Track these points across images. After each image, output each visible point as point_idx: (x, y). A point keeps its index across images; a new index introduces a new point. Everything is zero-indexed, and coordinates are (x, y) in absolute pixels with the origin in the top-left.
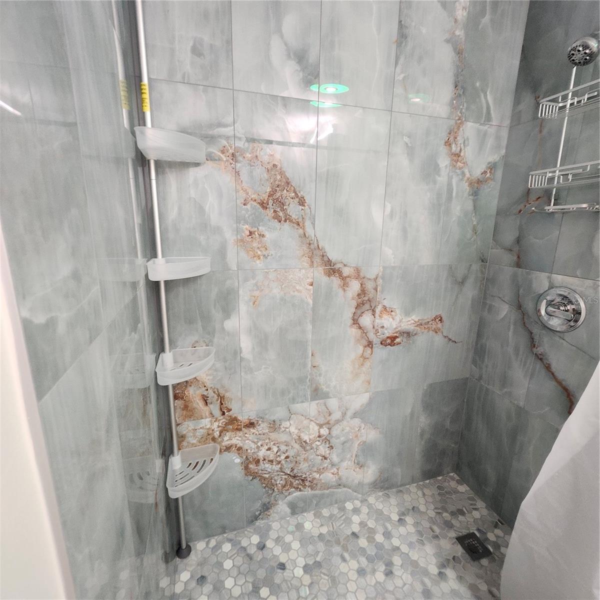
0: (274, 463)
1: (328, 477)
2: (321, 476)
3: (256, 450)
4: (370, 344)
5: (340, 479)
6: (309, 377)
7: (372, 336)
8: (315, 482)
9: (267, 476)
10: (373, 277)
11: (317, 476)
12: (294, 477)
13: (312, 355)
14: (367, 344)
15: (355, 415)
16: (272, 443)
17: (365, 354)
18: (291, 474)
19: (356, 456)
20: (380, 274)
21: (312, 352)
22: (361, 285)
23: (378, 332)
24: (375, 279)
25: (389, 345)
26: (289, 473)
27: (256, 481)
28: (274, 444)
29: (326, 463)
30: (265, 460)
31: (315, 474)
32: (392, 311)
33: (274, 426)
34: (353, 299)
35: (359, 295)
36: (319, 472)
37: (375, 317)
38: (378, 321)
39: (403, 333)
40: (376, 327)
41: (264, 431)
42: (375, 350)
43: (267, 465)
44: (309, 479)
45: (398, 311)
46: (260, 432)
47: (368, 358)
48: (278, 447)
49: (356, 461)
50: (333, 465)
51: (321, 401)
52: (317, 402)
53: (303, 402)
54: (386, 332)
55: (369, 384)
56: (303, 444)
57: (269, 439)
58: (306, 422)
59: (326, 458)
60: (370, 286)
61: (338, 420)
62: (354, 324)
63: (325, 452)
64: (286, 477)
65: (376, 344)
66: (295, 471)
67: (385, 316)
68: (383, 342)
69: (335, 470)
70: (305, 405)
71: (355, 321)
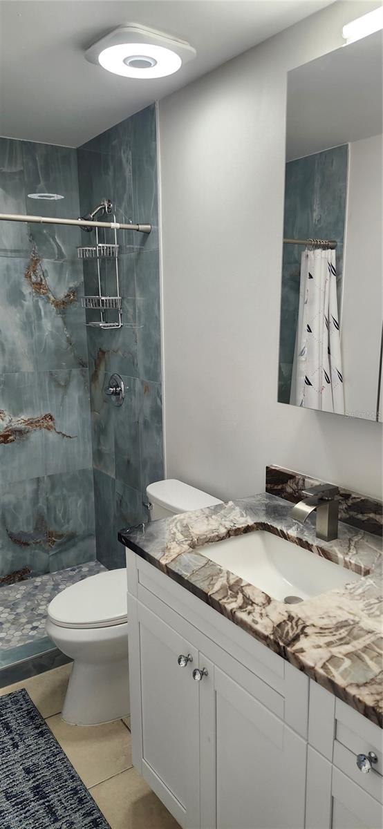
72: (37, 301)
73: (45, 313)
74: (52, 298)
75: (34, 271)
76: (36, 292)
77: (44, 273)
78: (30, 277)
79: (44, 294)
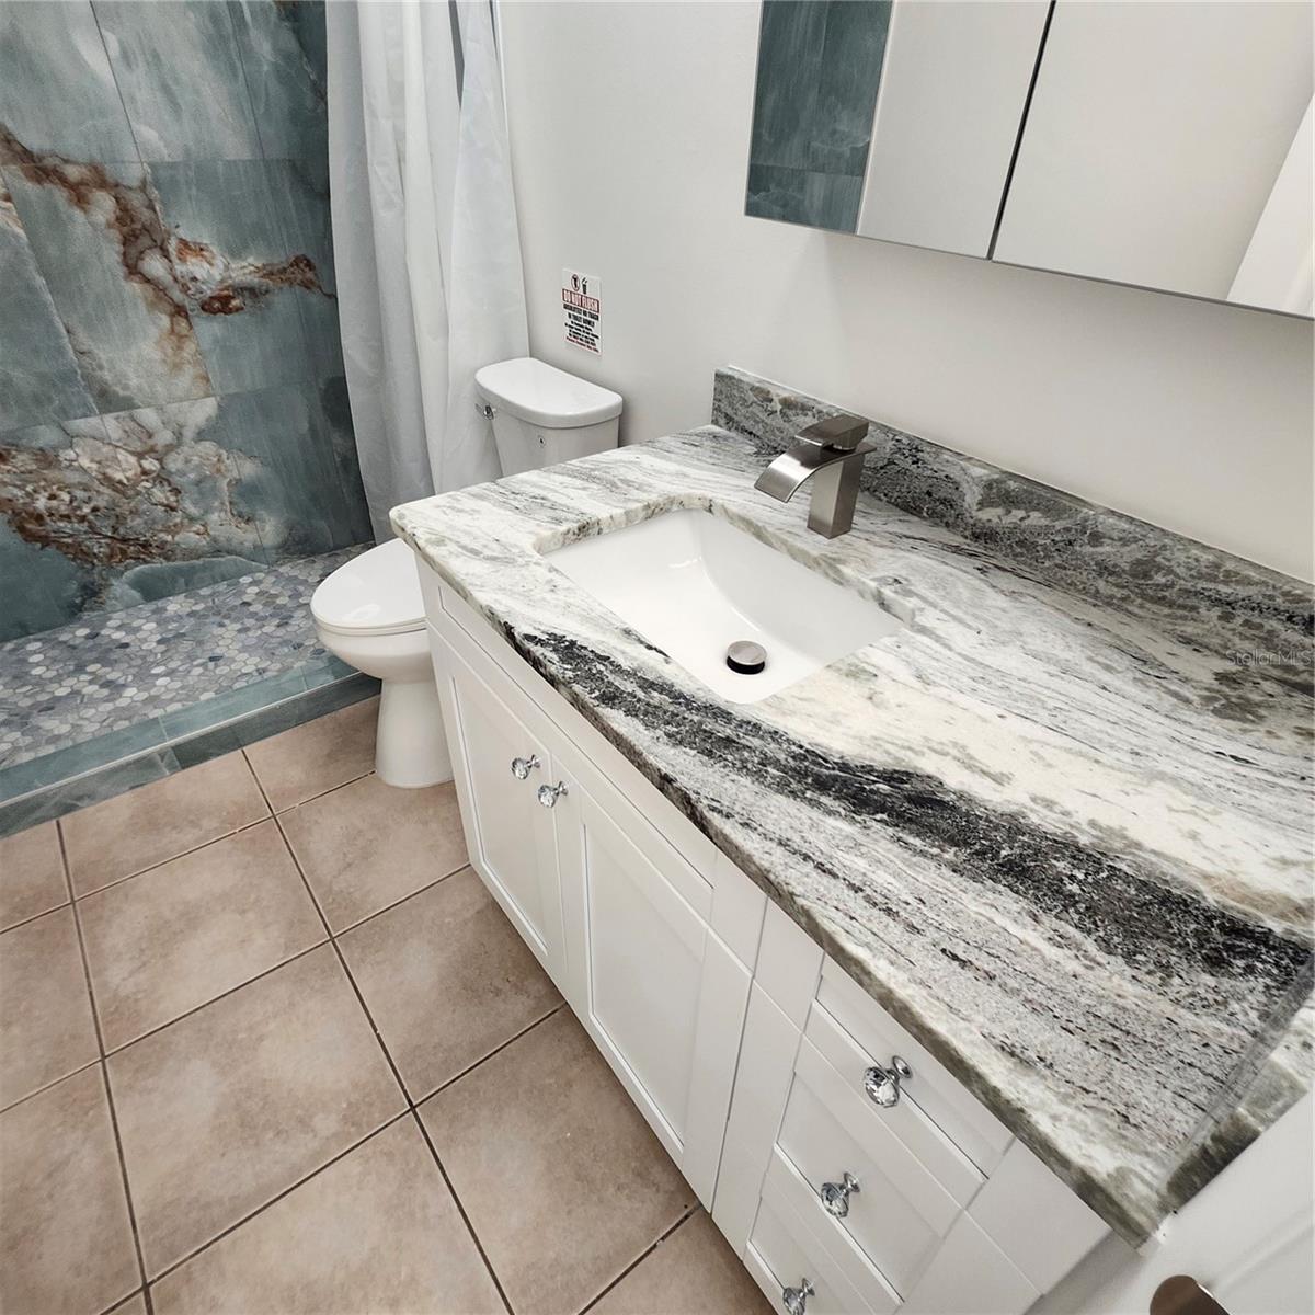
0: (73, 519)
1: (190, 538)
2: (177, 539)
3: (28, 500)
4: (179, 311)
5: (215, 540)
6: (79, 372)
7: (177, 295)
8: (168, 547)
9: (70, 541)
10: (135, 184)
11: (169, 538)
12: (124, 540)
13: (68, 332)
14: (173, 310)
15: (201, 436)
16: (54, 487)
17: (177, 328)
18: (115, 535)
19: (231, 503)
20: (149, 178)
21: (65, 326)
22: (116, 199)
23: (189, 289)
24: (143, 187)
25: (220, 311)
26: (109, 534)
27: (51, 550)
28: (59, 489)
29: (177, 518)
30: (51, 515)
31: (162, 535)
32: (201, 249)
33: (46, 458)
34: (109, 225)
35: (118, 219)
36: (167, 530)
37: (170, 261)
38: (179, 268)
39: (241, 289)
40: (179, 278)
41: (29, 467)
42: (195, 321)
43: (62, 524)
44: (154, 544)
45: (214, 249)
46: (23, 469)
47: (186, 336)
48: (69, 493)
49: (235, 513)
50: (192, 520)
51: (122, 414)
52: (116, 414)
53: (85, 416)
54: (204, 287)
55: (208, 381)
56: (117, 486)
57: (45, 480)
58: (106, 449)
59: (173, 509)
60: (136, 201)
61: (171, 445)
62: (131, 273)
63: (167, 499)
64: (108, 541)
65: (193, 310)
66: (122, 531)
67: (192, 260)
68: (206, 307)
69: (197, 527)
70: (94, 421)
71: (133, 269)
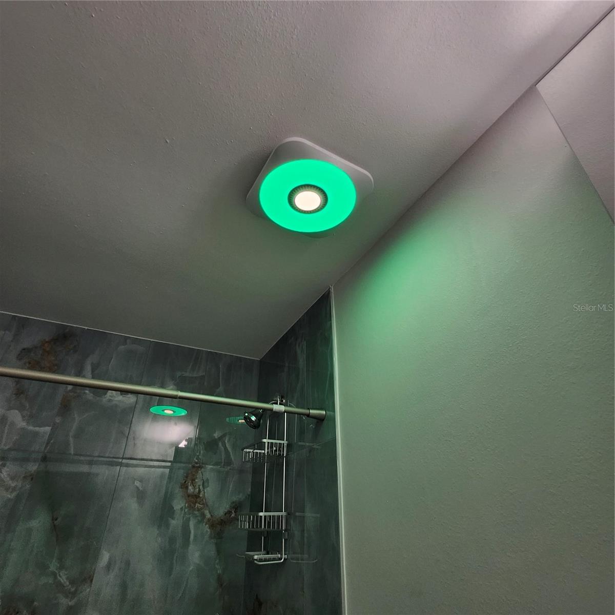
72: (188, 520)
73: (195, 536)
74: (208, 516)
75: (193, 480)
76: (190, 507)
77: (205, 483)
78: (187, 488)
79: (198, 510)
